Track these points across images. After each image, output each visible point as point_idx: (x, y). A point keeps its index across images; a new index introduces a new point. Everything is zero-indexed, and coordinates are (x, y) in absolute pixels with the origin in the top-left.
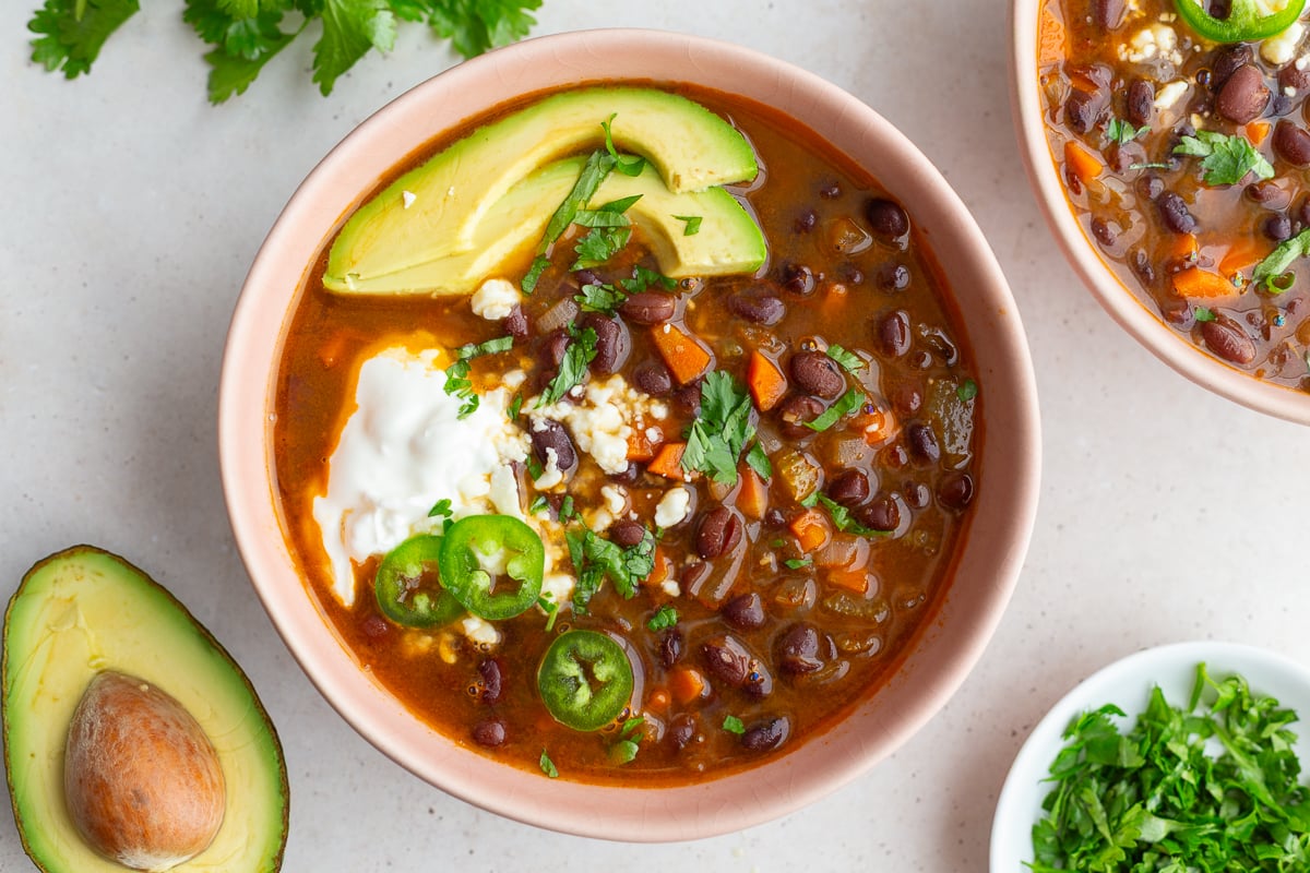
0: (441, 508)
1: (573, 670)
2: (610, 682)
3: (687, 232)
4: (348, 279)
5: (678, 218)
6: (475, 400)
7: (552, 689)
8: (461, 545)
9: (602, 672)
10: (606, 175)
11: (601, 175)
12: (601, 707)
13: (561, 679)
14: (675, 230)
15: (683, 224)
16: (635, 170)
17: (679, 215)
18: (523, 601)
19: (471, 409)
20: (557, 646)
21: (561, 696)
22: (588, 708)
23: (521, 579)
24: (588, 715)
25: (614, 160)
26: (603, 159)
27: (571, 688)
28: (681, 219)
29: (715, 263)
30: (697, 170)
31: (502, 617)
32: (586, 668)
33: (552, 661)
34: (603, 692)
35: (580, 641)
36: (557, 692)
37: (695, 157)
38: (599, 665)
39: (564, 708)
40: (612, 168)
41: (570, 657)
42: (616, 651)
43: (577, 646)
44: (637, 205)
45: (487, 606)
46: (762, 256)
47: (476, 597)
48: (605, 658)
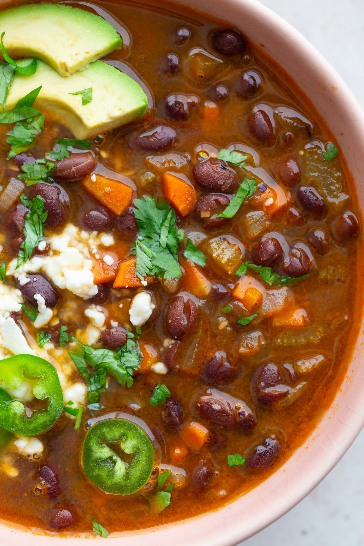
1: (105, 452)
2: (137, 451)
3: (85, 102)
5: (74, 94)
7: (96, 472)
9: (128, 447)
10: (11, 81)
11: (8, 81)
12: (136, 473)
13: (100, 462)
14: (75, 104)
15: (80, 98)
16: (33, 69)
17: (75, 92)
18: (53, 414)
20: (89, 440)
21: (104, 474)
22: (127, 476)
23: (46, 397)
24: (128, 481)
25: (14, 67)
26: (6, 70)
27: (109, 465)
28: (77, 94)
29: (111, 118)
30: (76, 54)
31: (41, 431)
32: (115, 448)
33: (89, 452)
34: (134, 460)
35: (105, 430)
36: (100, 472)
37: (72, 45)
38: (124, 442)
39: (109, 482)
40: (15, 73)
41: (101, 444)
42: (132, 428)
43: (104, 433)
44: (41, 94)
45: (27, 426)
46: (145, 102)
47: (17, 422)
48: (126, 435)
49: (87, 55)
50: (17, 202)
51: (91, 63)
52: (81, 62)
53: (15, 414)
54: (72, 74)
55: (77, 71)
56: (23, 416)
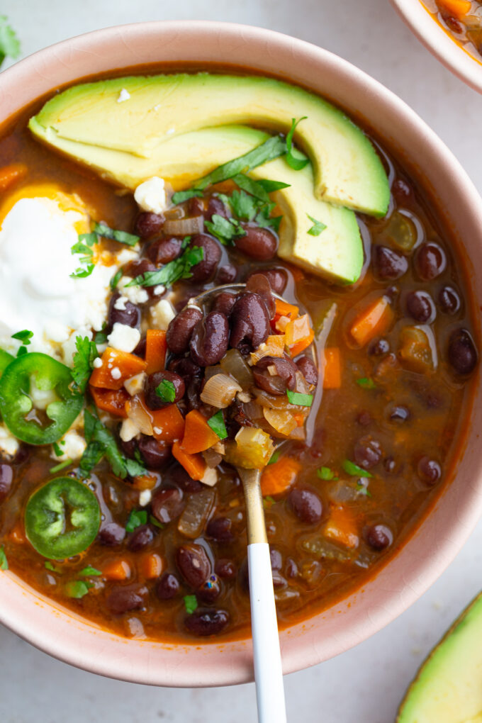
0: (23, 336)
1: (56, 505)
2: (80, 528)
3: (311, 232)
4: (49, 130)
5: (309, 217)
6: (91, 269)
7: (35, 513)
8: (25, 370)
9: (78, 518)
10: (274, 158)
11: (272, 155)
12: (64, 544)
13: (46, 509)
14: (303, 225)
15: (311, 224)
16: (299, 166)
17: (311, 216)
18: (46, 437)
19: (84, 275)
20: (54, 484)
21: (39, 521)
22: (55, 540)
23: (54, 419)
24: (51, 544)
25: (287, 149)
26: (280, 145)
27: (50, 518)
28: (312, 219)
29: (317, 264)
30: (342, 191)
31: (24, 439)
32: (68, 509)
33: (45, 493)
34: (72, 533)
35: (73, 489)
36: (38, 516)
37: (345, 180)
38: (78, 512)
39: (37, 531)
40: (283, 155)
41: (60, 496)
42: (96, 507)
43: (70, 490)
44: (284, 190)
45: (18, 425)
46: (354, 279)
47: (14, 414)
48: (85, 509)
49: (349, 200)
50: (180, 237)
51: (346, 208)
52: (339, 200)
53: (19, 407)
54: (323, 201)
55: (330, 203)
56: (23, 415)
